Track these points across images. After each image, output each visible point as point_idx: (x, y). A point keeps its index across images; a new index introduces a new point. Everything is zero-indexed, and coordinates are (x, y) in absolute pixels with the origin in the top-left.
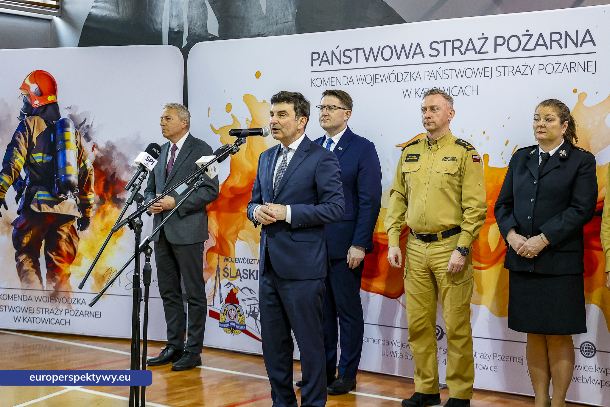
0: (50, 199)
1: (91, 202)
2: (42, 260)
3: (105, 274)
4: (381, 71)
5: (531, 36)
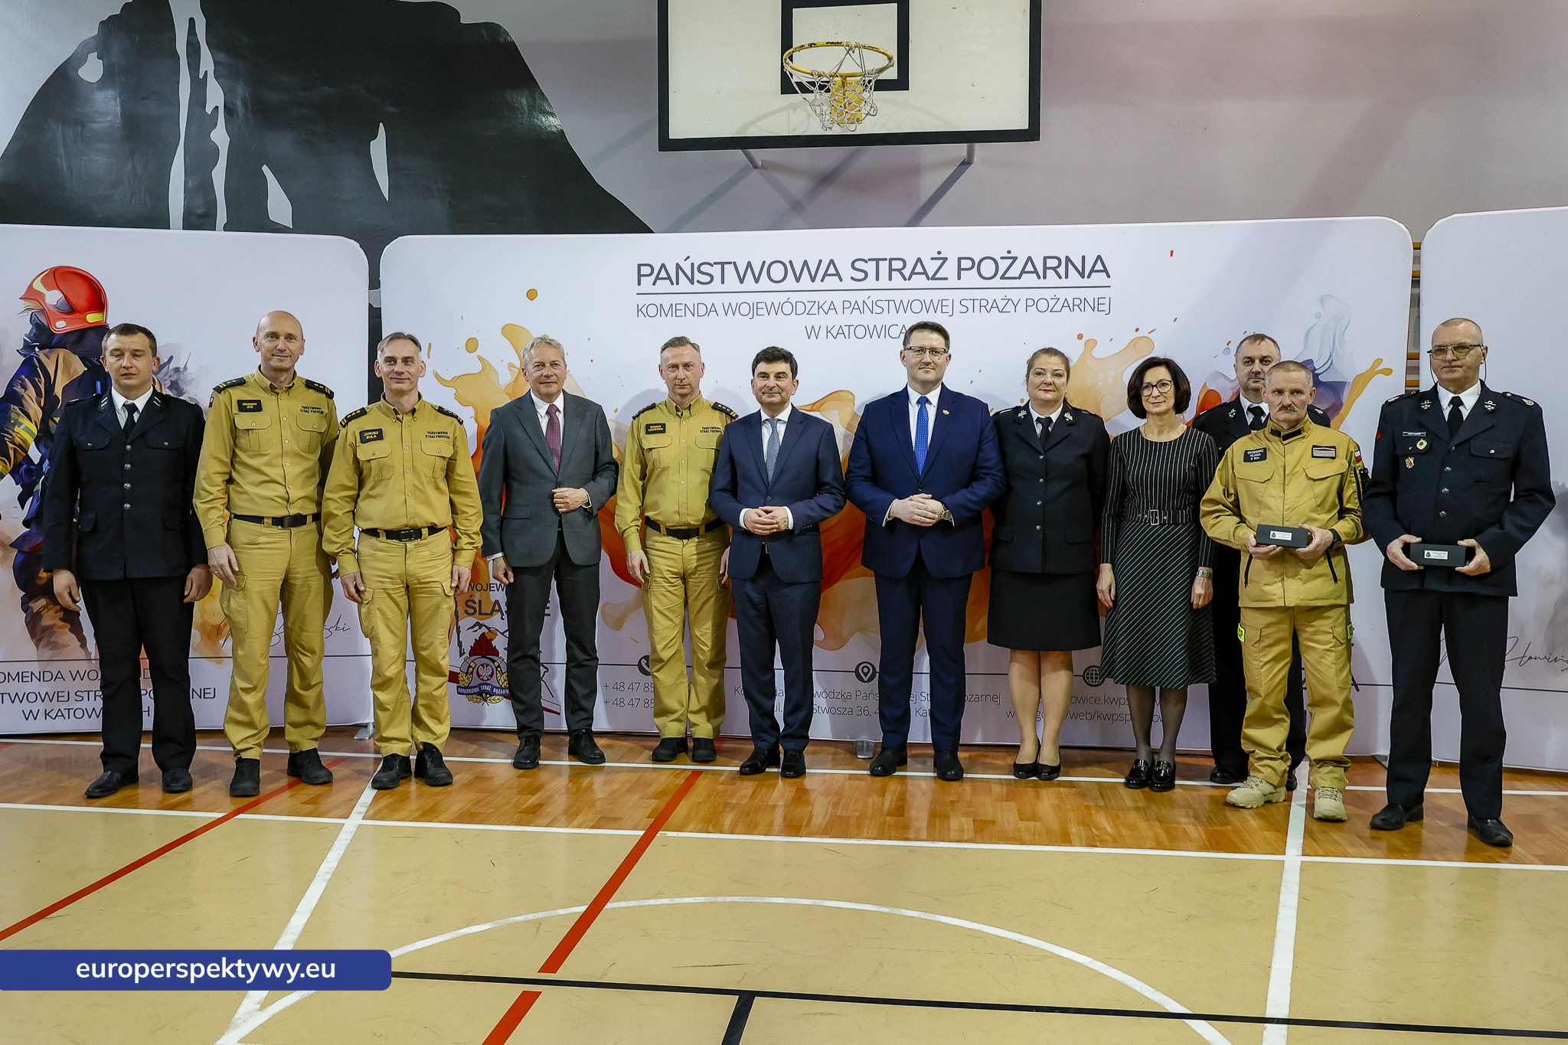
3: (223, 623)
5: (1015, 259)
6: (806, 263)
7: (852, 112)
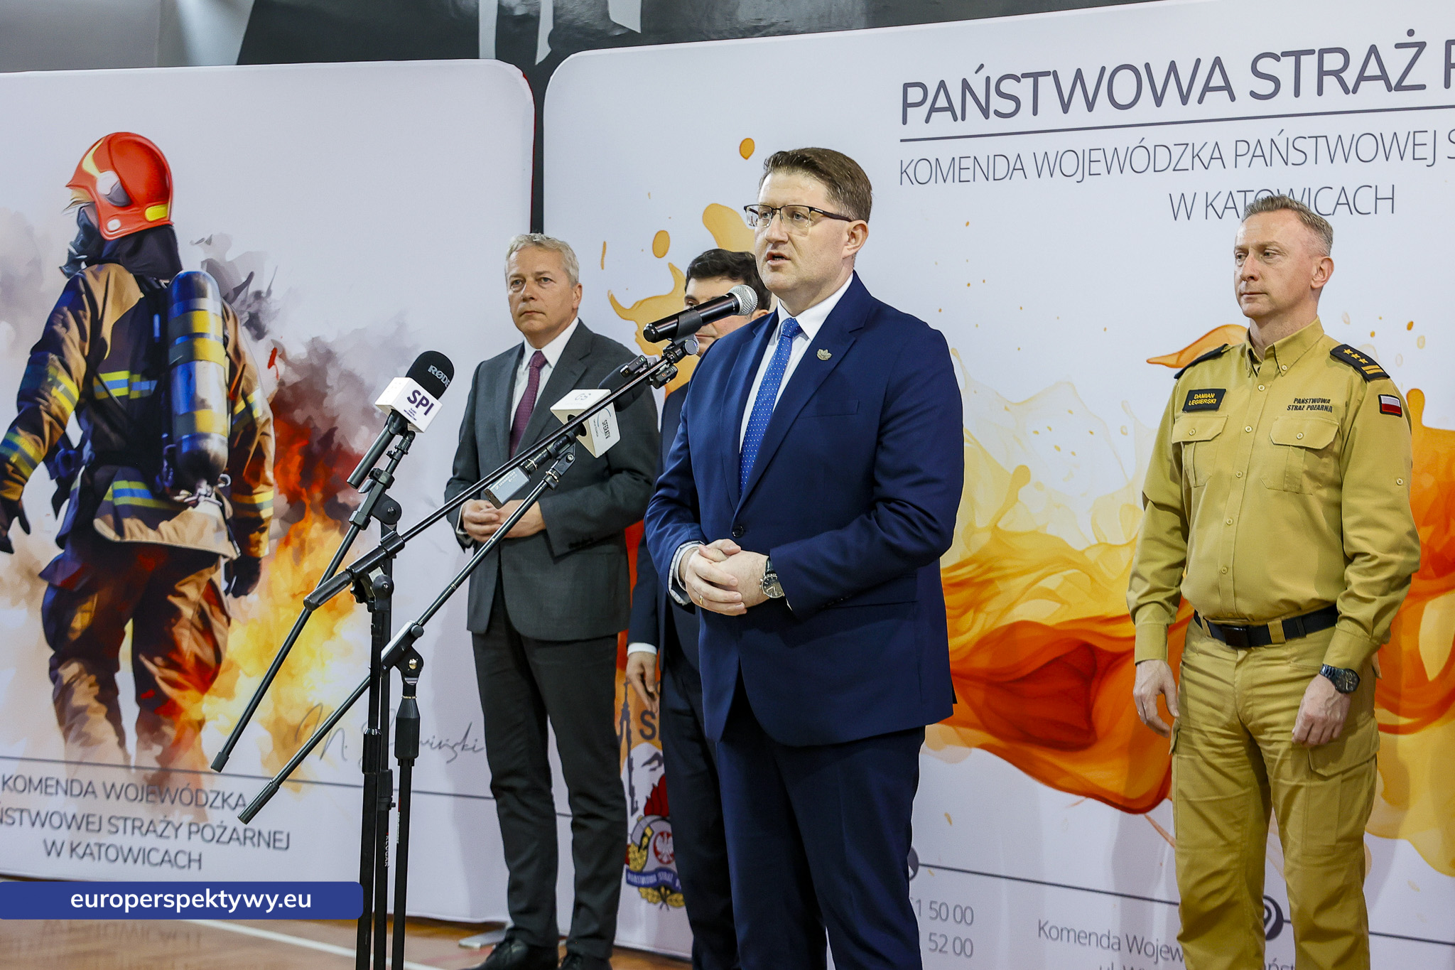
0: (150, 503)
1: (265, 513)
2: (125, 679)
3: (303, 723)
4: (1108, 140)
6: (1173, 67)
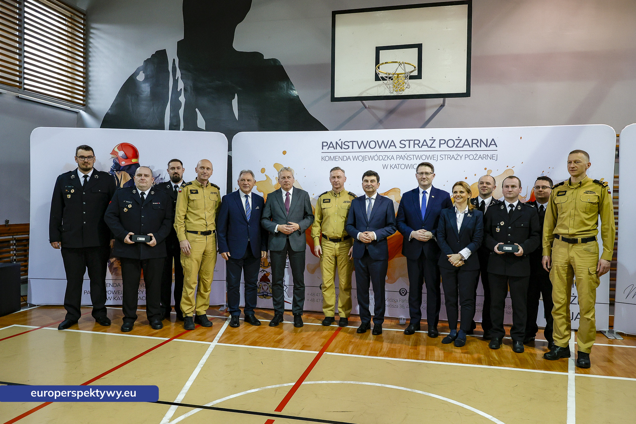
5: (461, 140)
6: (383, 141)
7: (401, 87)
